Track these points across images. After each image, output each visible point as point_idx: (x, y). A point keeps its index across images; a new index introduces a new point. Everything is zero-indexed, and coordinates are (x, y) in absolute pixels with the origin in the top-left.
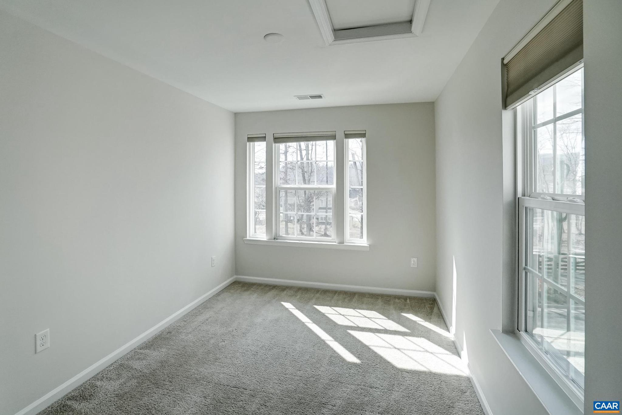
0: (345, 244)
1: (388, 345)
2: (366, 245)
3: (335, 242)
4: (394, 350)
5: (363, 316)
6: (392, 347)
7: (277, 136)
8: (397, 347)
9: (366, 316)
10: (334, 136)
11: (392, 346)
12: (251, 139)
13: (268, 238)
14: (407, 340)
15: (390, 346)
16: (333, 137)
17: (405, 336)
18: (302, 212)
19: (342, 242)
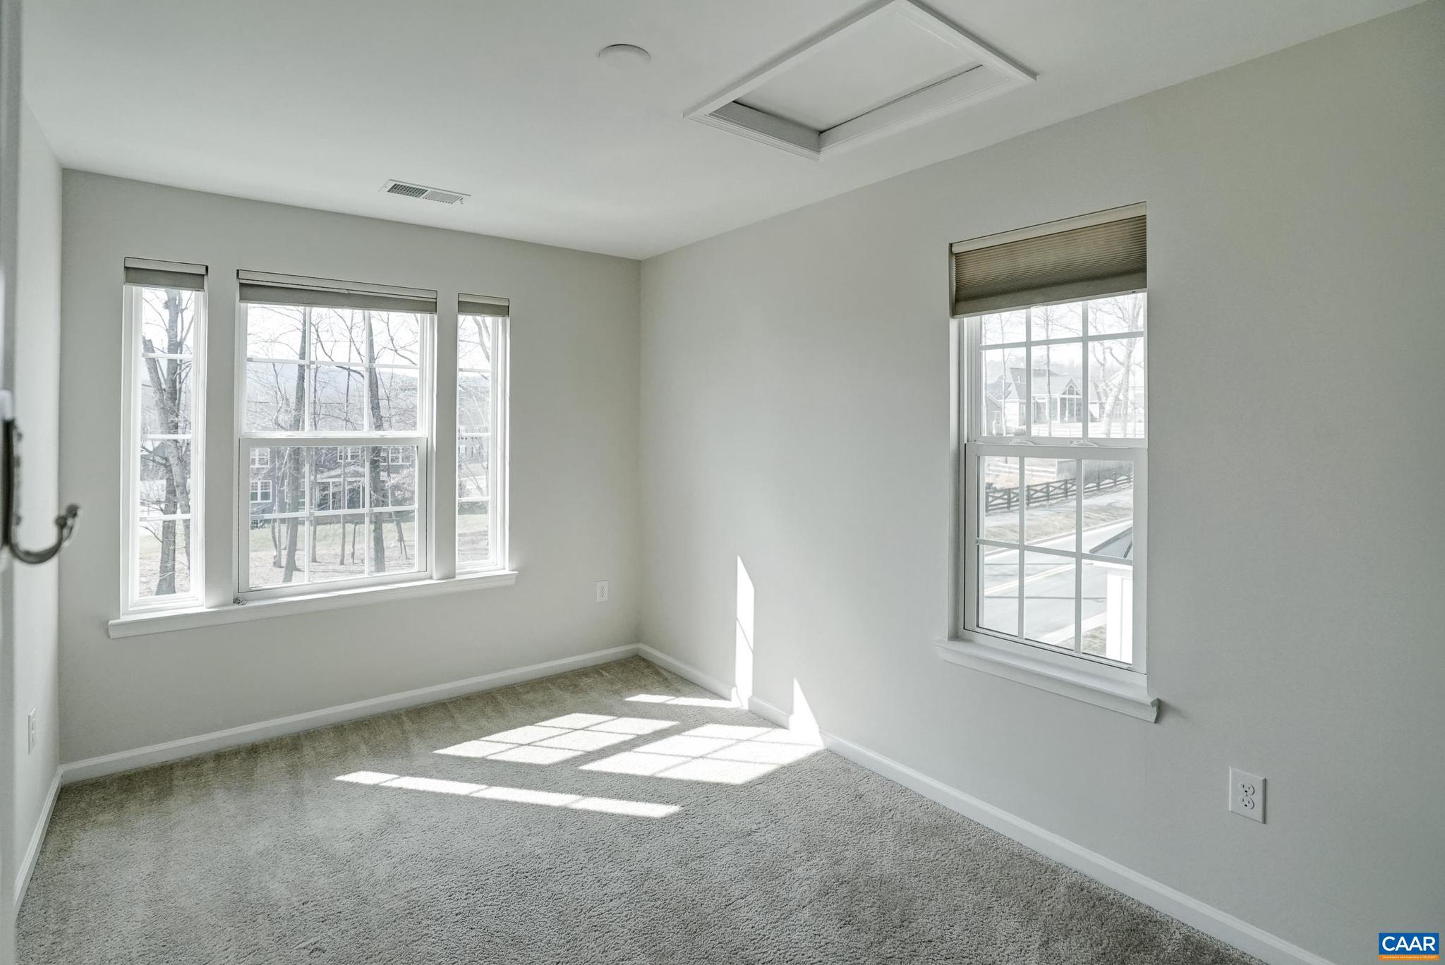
0: (458, 578)
1: (680, 760)
2: (507, 572)
3: (431, 578)
4: (696, 761)
5: (568, 731)
6: (689, 759)
7: (248, 277)
8: (696, 755)
9: (575, 727)
10: (433, 302)
11: (687, 757)
12: (138, 274)
13: (214, 600)
14: (692, 738)
15: (685, 759)
16: (427, 306)
17: (681, 732)
18: (331, 508)
19: (450, 576)
